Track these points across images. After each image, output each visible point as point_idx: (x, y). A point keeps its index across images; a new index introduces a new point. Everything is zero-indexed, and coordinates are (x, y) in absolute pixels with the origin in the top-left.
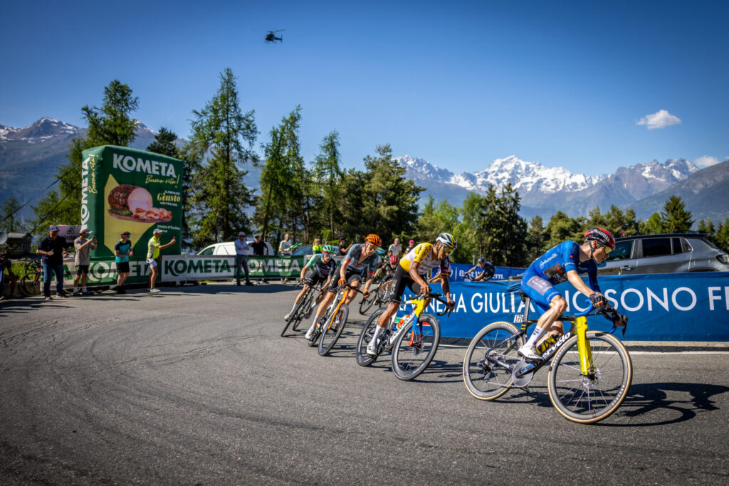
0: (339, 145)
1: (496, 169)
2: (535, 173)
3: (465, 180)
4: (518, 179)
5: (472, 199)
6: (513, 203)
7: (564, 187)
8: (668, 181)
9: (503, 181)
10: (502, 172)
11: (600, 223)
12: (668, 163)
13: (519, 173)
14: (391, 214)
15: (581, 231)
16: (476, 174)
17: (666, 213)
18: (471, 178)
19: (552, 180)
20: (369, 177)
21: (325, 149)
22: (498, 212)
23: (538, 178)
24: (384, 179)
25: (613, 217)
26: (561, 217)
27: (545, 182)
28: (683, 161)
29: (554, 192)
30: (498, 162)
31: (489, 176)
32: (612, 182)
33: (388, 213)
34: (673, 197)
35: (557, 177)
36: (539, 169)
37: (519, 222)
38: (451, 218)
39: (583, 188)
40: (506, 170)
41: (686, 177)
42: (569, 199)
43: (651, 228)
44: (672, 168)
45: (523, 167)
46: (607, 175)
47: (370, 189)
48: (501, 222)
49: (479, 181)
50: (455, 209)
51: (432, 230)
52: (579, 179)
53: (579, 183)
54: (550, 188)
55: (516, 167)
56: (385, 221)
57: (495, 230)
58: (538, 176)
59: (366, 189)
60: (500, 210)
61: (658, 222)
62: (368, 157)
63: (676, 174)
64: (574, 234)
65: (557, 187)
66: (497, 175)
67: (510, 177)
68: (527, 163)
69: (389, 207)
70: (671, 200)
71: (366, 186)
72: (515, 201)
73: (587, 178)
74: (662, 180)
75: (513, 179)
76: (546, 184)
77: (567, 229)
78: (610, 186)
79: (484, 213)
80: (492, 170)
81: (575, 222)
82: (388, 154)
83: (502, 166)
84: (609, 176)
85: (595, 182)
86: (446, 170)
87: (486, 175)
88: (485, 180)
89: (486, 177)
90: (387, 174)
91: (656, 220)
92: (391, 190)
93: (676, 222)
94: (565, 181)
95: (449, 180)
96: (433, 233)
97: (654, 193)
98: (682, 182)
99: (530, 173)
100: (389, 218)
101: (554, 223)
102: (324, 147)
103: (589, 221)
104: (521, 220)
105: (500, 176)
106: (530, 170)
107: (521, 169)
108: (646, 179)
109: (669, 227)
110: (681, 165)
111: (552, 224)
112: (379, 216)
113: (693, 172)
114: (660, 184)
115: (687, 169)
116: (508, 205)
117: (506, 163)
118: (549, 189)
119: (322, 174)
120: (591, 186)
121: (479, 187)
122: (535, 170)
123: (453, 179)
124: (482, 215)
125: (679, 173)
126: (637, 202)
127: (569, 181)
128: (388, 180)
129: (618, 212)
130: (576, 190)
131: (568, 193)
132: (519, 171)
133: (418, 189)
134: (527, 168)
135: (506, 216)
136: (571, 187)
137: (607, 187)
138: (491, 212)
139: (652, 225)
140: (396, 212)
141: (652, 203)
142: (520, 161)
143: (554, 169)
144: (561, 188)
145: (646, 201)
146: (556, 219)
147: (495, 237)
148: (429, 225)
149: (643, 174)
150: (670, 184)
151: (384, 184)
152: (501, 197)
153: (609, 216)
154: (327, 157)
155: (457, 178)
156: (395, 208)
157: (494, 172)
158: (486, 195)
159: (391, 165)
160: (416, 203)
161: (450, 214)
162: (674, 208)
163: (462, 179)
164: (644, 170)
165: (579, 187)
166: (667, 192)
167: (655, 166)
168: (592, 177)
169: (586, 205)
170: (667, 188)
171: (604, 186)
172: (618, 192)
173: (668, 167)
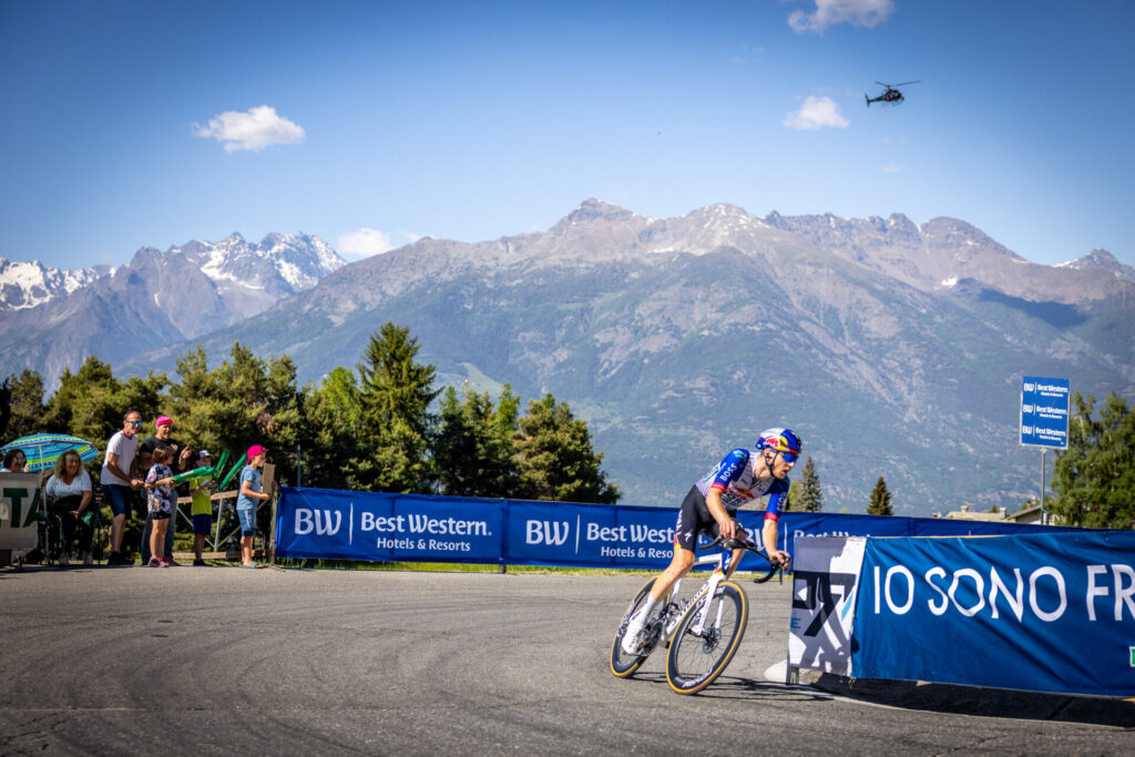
8: (267, 290)
12: (268, 243)
28: (306, 239)
32: (122, 287)
39: (36, 302)
41: (313, 282)
44: (278, 255)
46: (107, 268)
52: (27, 276)
53: (26, 286)
63: (290, 272)
73: (50, 275)
74: (253, 286)
78: (115, 297)
84: (113, 272)
85: (72, 285)
97: (231, 322)
98: (304, 295)
108: (213, 284)
110: (300, 250)
113: (331, 270)
114: (247, 299)
115: (317, 261)
120: (61, 297)
125: (296, 270)
126: (188, 343)
130: (17, 308)
137: (108, 300)
149: (205, 270)
150: (272, 299)
164: (208, 259)
165: (26, 297)
166: (265, 319)
167: (234, 247)
168: (66, 273)
169: (46, 350)
170: (265, 309)
171: (99, 298)
172: (137, 315)
173: (269, 253)
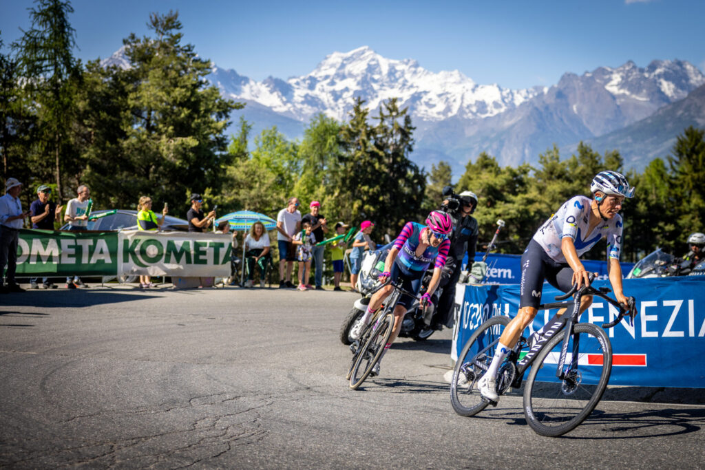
0: (72, 10)
1: (332, 72)
2: (406, 81)
3: (271, 92)
4: (374, 92)
5: (323, 128)
6: (399, 137)
7: (461, 110)
8: (651, 101)
9: (345, 95)
10: (343, 77)
11: (559, 177)
12: (653, 67)
13: (376, 81)
14: (182, 153)
15: (525, 192)
16: (293, 82)
17: (677, 159)
18: (283, 88)
19: (440, 96)
20: (133, 77)
21: (41, 18)
22: (373, 154)
23: (413, 91)
24: (168, 82)
25: (581, 167)
26: (487, 164)
27: (425, 99)
28: (680, 64)
29: (442, 117)
30: (336, 58)
31: (318, 86)
32: (551, 101)
33: (176, 151)
34: (691, 128)
35: (448, 90)
36: (415, 73)
37: (410, 173)
38: (286, 164)
39: (496, 112)
40: (351, 75)
41: (684, 94)
42: (470, 132)
43: (649, 186)
44: (659, 76)
45: (385, 69)
46: (542, 88)
47: (137, 103)
48: (378, 173)
49: (299, 93)
50: (294, 148)
51: (251, 188)
52: (490, 94)
53: (489, 101)
54: (435, 110)
55: (371, 69)
56: (171, 166)
57: (366, 188)
58: (412, 86)
59: (131, 103)
60: (376, 150)
61: (662, 176)
62: (133, 37)
63: (667, 88)
64: (512, 197)
65: (448, 109)
66: (333, 83)
67: (358, 88)
68: (392, 61)
69: (179, 140)
70: (687, 134)
71: (131, 96)
72: (405, 133)
73: (505, 93)
74: (642, 99)
75: (364, 92)
76: (427, 104)
77: (498, 188)
78: (547, 108)
79: (344, 153)
80: (323, 73)
81: (515, 175)
82: (175, 32)
83: (343, 66)
84: (546, 90)
85: (519, 100)
86: (233, 72)
87: (313, 83)
88: (310, 92)
89: (312, 87)
90: (173, 74)
91: (658, 171)
92: (182, 105)
93: (696, 175)
94: (462, 98)
95: (238, 91)
96: (253, 193)
97: (626, 124)
98: (678, 104)
99: (396, 80)
100: (178, 163)
101: (473, 176)
102: (42, 14)
103: (538, 174)
104: (415, 169)
105: (340, 86)
106: (397, 75)
107: (380, 73)
108: (614, 97)
109: (682, 186)
110: (676, 72)
111: (470, 179)
112: (158, 160)
113: (698, 85)
114: (637, 106)
115: (687, 79)
116: (391, 140)
117: (350, 60)
118: (433, 112)
119: (35, 70)
120: (512, 108)
121: (299, 106)
122: (408, 76)
123: (246, 88)
124: (341, 159)
125: (672, 86)
126: (596, 139)
127: (471, 99)
128: (176, 86)
129: (592, 157)
130: (483, 116)
131: (469, 120)
132: (376, 77)
133: (227, 105)
134: (392, 72)
135: (386, 160)
136: (474, 109)
137: (542, 110)
138: (359, 154)
139: (652, 181)
140: (194, 149)
141: (623, 141)
142: (379, 57)
143: (442, 73)
144: (455, 111)
145: (611, 138)
146: (476, 169)
147: (368, 202)
148: (244, 176)
149: (608, 88)
150: (655, 107)
151: (168, 93)
152: (376, 124)
153: (575, 165)
154: (47, 35)
155: (255, 88)
156: (192, 142)
157: (327, 77)
158: (348, 120)
159: (180, 55)
160: (225, 133)
161: (284, 156)
162: (693, 151)
163: (264, 89)
164: (610, 80)
165: (489, 109)
166: (649, 121)
167: (629, 71)
168: (515, 92)
169: (502, 144)
170: (650, 114)
171: (536, 109)
172: (562, 120)
173: (653, 74)
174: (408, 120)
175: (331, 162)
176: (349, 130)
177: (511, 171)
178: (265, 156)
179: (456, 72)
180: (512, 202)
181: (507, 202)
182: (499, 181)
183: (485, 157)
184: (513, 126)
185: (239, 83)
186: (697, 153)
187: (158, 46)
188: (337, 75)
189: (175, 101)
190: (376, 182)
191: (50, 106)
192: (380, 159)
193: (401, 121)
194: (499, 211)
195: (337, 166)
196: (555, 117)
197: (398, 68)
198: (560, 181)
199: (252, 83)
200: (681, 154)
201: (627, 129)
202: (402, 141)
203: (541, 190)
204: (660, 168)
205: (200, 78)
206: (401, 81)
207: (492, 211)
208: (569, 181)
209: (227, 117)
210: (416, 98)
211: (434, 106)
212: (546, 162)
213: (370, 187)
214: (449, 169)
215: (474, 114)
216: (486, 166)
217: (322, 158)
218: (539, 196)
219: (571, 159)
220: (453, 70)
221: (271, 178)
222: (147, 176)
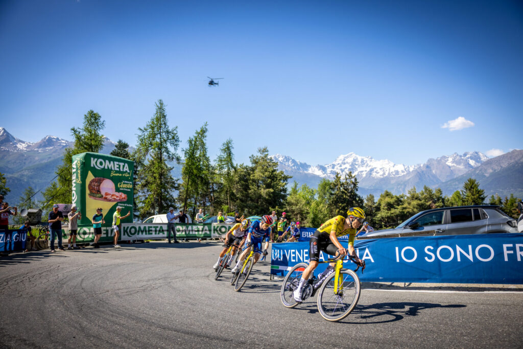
0: (233, 148)
1: (340, 162)
2: (368, 164)
3: (319, 170)
4: (356, 168)
5: (324, 184)
6: (353, 186)
7: (389, 174)
8: (465, 168)
9: (345, 170)
10: (345, 164)
11: (416, 199)
12: (465, 155)
13: (357, 165)
14: (268, 194)
15: (403, 205)
16: (326, 166)
17: (465, 191)
18: (323, 169)
19: (381, 169)
20: (253, 170)
21: (223, 151)
22: (343, 192)
23: (370, 168)
24: (264, 170)
25: (425, 194)
26: (388, 194)
27: (375, 170)
28: (476, 153)
29: (382, 177)
30: (342, 157)
31: (336, 167)
32: (424, 169)
33: (266, 194)
34: (470, 179)
35: (384, 166)
36: (371, 161)
37: (357, 199)
38: (310, 197)
39: (403, 174)
40: (347, 163)
41: (479, 165)
42: (393, 182)
43: (454, 202)
44: (468, 158)
45: (360, 160)
46: (420, 164)
47: (254, 178)
48: (345, 199)
49: (329, 170)
50: (312, 191)
51: (297, 205)
52: (400, 168)
53: (400, 170)
54: (379, 174)
55: (355, 160)
56: (265, 199)
57: (340, 204)
58: (370, 166)
59: (252, 178)
60: (344, 191)
61: (459, 197)
62: (253, 156)
63: (472, 162)
64: (397, 207)
65: (384, 174)
66: (341, 166)
67: (350, 167)
68: (362, 157)
69: (267, 190)
70: (469, 181)
71: (252, 175)
72: (355, 184)
73: (406, 167)
74: (461, 167)
75: (352, 169)
76: (376, 172)
77: (392, 203)
78: (423, 172)
79: (333, 192)
80: (337, 163)
81: (398, 199)
82: (266, 153)
83: (344, 160)
84: (422, 165)
85: (411, 169)
86: (305, 163)
87: (333, 166)
88: (333, 170)
89: (333, 168)
90: (265, 167)
91: (457, 196)
92: (268, 178)
93: (473, 197)
94: (389, 170)
95: (307, 170)
96: (298, 207)
97: (455, 177)
98: (477, 168)
99: (364, 164)
100: (267, 197)
101: (383, 199)
102: (223, 150)
103: (408, 198)
104: (359, 197)
105: (343, 167)
106: (365, 162)
107: (358, 162)
108: (450, 167)
109: (467, 201)
110: (475, 156)
111: (381, 200)
112: (260, 196)
113: (485, 161)
114: (459, 170)
115: (480, 159)
116: (350, 187)
117: (347, 157)
118: (378, 175)
119: (221, 168)
120: (409, 173)
121: (329, 175)
122: (368, 162)
123: (310, 169)
124: (331, 194)
125: (474, 162)
126: (443, 183)
127: (392, 170)
128: (266, 171)
129: (429, 191)
130: (398, 176)
131: (392, 177)
132: (357, 163)
133: (286, 177)
134: (362, 161)
135: (348, 194)
136: (394, 173)
137: (421, 173)
138: (338, 192)
139: (455, 200)
140: (272, 193)
141: (454, 184)
142: (358, 156)
143: (381, 161)
144: (387, 174)
145: (449, 183)
146: (383, 196)
147: (341, 210)
148: (294, 201)
149: (447, 163)
150: (467, 170)
151: (263, 174)
152: (344, 181)
153: (423, 194)
154: (225, 157)
155: (313, 169)
156: (271, 190)
157: (339, 164)
158: (334, 180)
159: (268, 161)
160: (286, 187)
161: (309, 194)
162: (471, 187)
163: (316, 169)
164: (448, 160)
165: (400, 173)
166: (465, 175)
167: (455, 157)
168: (410, 166)
169: (405, 186)
170: (465, 173)
171: (418, 172)
172: (429, 176)
173: (465, 158)
174: (356, 180)
175: (328, 195)
176: (334, 184)
177: (396, 197)
178: (302, 194)
179: (386, 160)
180: (397, 209)
181: (395, 208)
182: (392, 201)
183: (387, 192)
184: (410, 179)
185: (307, 167)
186: (473, 188)
187: (261, 158)
188: (342, 163)
189: (266, 176)
190: (345, 202)
191: (226, 180)
192: (346, 194)
193: (353, 180)
194: (392, 212)
195: (330, 197)
196: (426, 175)
197: (364, 159)
198: (416, 200)
199: (312, 167)
200: (467, 189)
201: (455, 179)
202: (354, 187)
203: (409, 204)
204: (458, 194)
205: (275, 168)
206: (366, 164)
207: (389, 212)
208: (420, 200)
209: (287, 181)
210: (372, 170)
211: (378, 173)
212: (411, 193)
213: (342, 204)
214: (373, 197)
215: (394, 175)
216: (387, 195)
217: (325, 194)
218: (408, 206)
219: (421, 192)
220: (385, 159)
221: (304, 202)
222: (258, 203)
